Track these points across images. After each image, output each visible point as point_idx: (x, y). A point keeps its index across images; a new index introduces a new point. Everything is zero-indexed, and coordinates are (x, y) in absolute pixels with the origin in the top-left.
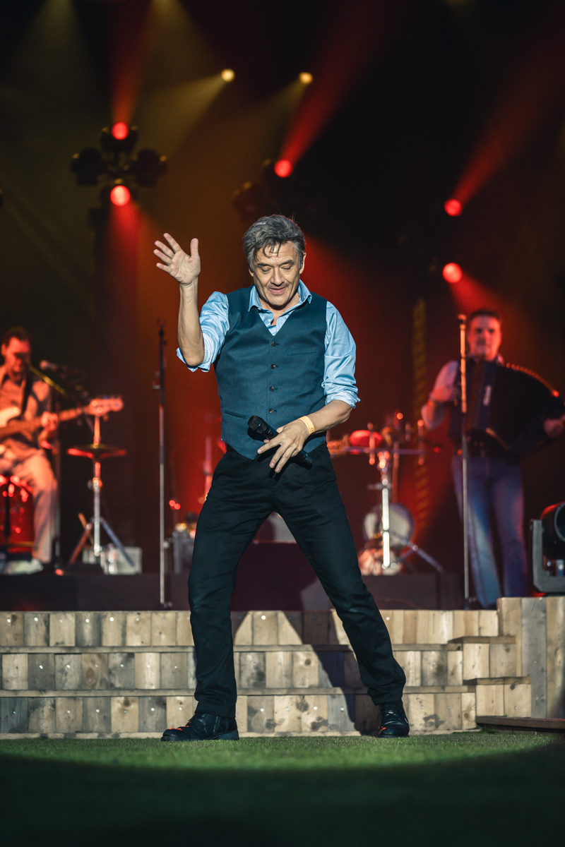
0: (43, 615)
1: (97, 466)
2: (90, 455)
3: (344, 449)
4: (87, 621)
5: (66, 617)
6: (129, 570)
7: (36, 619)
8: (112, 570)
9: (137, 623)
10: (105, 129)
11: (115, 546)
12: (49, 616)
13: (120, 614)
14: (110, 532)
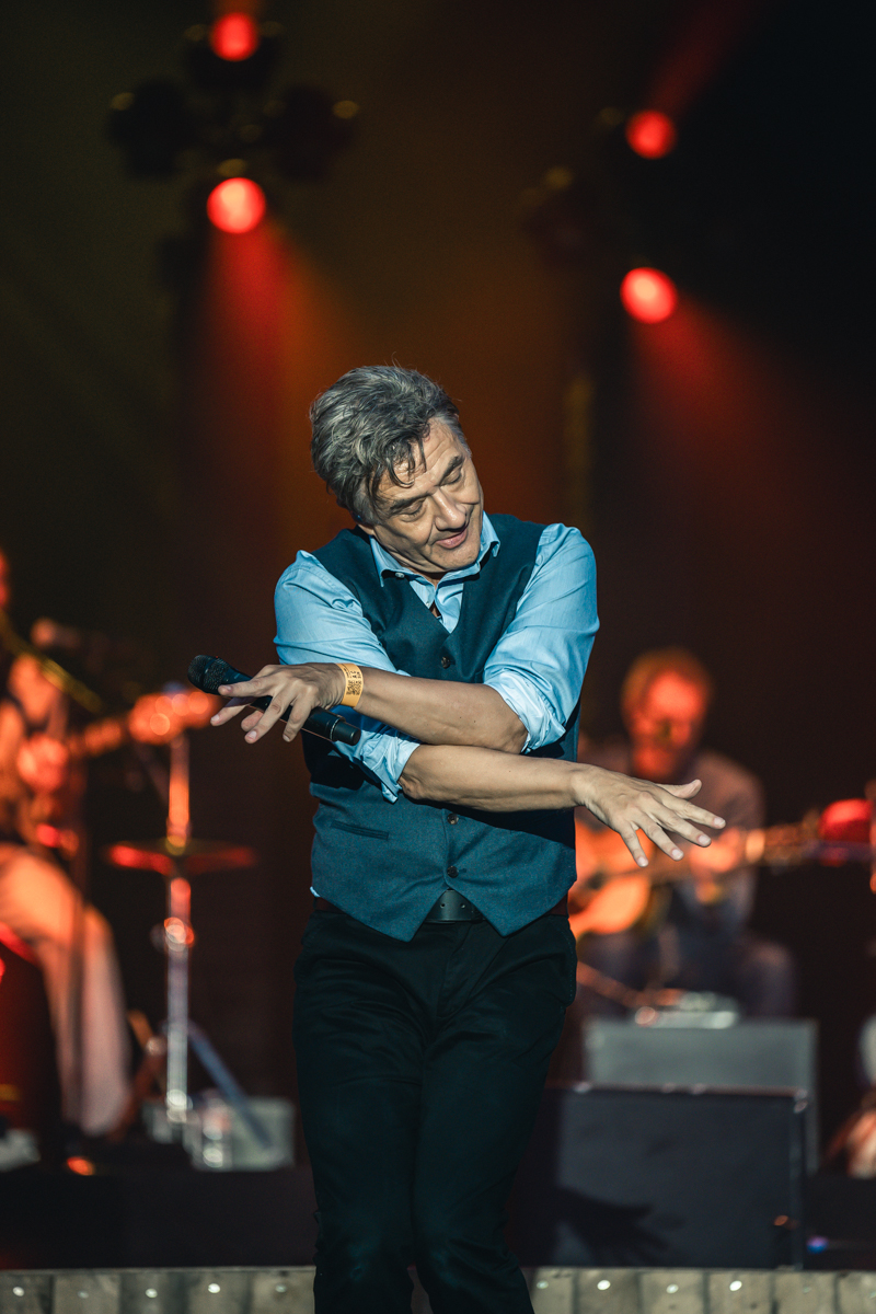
0: (39, 1281)
1: (179, 893)
2: (158, 863)
3: (810, 846)
4: (151, 1293)
5: (97, 1286)
6: (262, 1157)
7: (18, 1291)
8: (215, 1157)
9: (279, 1297)
10: (194, 33)
11: (224, 1097)
12: (51, 1282)
13: (235, 1274)
14: (211, 1060)
